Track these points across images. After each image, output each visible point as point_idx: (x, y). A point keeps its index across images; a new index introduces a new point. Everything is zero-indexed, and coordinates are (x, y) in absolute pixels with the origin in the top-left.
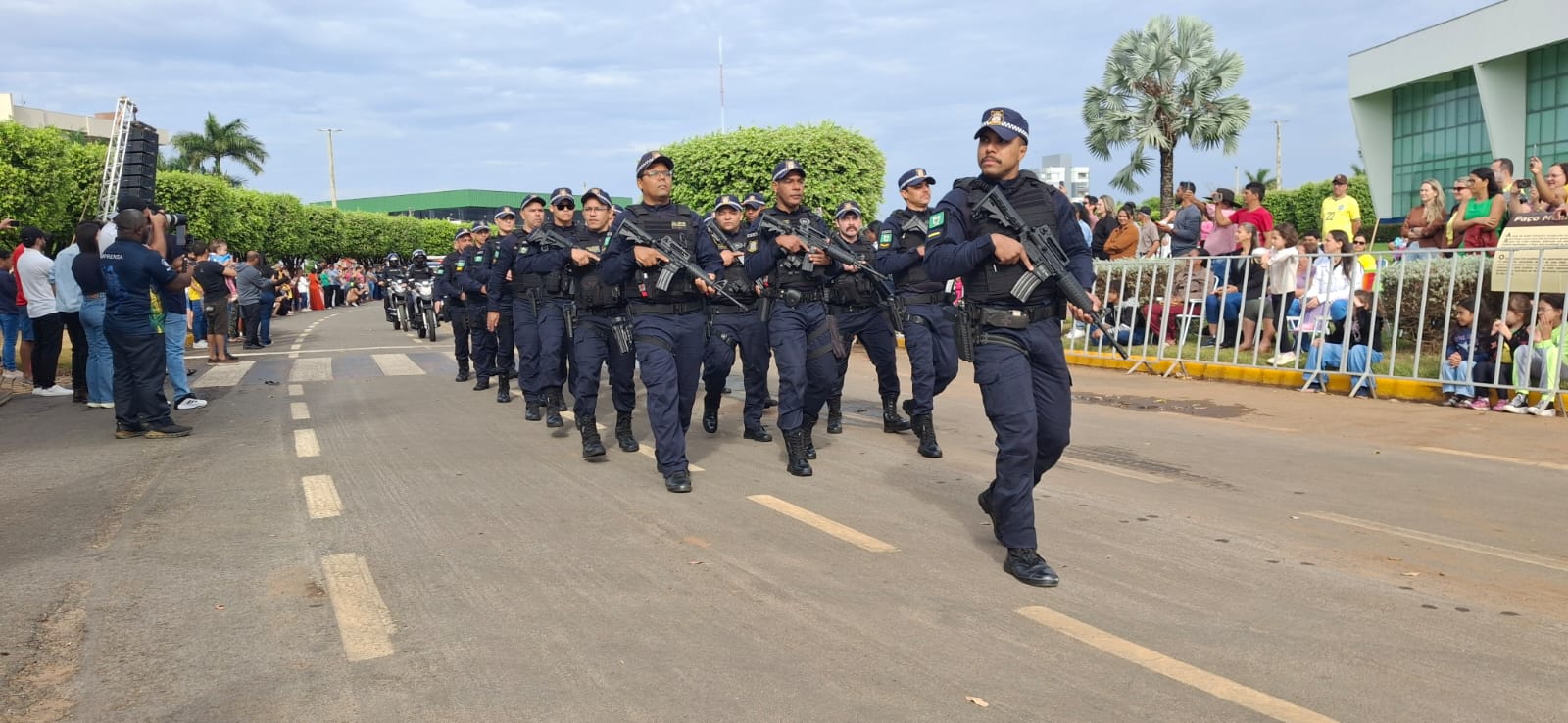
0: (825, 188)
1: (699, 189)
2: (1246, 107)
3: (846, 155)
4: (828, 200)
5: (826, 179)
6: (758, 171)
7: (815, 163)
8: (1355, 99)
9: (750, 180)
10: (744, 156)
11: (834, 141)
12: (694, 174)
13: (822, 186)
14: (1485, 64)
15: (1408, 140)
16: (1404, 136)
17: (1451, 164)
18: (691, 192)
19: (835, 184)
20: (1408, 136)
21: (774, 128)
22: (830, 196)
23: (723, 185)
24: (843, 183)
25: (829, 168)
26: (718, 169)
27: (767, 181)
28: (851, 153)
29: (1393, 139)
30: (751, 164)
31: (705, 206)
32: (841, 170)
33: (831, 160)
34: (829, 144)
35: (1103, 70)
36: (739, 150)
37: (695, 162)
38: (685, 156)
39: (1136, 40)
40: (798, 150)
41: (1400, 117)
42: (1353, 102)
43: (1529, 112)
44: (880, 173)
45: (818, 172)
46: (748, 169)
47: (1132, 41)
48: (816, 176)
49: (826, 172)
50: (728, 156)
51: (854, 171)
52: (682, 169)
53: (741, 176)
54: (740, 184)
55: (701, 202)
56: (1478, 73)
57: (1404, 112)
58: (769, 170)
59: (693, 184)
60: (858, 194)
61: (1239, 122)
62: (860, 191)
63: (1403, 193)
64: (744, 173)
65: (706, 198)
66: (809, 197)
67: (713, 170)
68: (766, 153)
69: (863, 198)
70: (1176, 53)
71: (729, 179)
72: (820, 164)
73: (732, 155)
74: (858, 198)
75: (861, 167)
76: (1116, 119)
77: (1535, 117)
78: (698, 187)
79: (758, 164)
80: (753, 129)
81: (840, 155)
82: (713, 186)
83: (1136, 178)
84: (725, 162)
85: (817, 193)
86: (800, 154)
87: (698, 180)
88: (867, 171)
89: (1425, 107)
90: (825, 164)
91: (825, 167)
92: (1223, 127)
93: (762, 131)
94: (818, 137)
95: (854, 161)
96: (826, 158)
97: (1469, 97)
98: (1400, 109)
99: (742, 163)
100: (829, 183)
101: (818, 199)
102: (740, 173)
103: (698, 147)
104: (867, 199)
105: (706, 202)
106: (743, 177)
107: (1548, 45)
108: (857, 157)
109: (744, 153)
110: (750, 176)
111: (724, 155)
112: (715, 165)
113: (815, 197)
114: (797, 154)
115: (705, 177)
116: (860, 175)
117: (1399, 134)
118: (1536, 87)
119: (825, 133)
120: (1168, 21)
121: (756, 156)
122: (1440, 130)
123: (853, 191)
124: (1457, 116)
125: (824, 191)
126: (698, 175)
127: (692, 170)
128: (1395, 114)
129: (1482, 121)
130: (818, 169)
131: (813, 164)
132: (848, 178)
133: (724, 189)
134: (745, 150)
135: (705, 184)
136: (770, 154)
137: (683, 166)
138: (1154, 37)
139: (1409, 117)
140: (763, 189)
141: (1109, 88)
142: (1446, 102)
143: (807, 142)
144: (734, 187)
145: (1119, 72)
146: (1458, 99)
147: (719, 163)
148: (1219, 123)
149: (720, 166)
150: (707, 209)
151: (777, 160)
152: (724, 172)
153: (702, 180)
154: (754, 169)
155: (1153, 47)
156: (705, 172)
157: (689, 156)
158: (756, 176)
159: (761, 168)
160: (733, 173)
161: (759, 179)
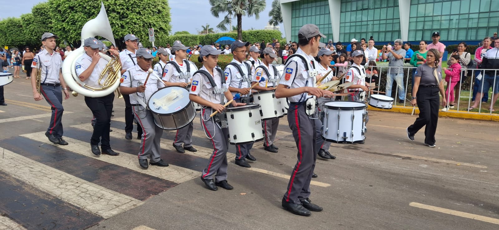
3: (161, 5)
8: (282, 4)
9: (118, 13)
12: (88, 8)
15: (297, 19)
16: (296, 17)
18: (86, 17)
19: (158, 18)
20: (297, 17)
24: (160, 18)
25: (154, 10)
29: (292, 18)
33: (155, 7)
41: (294, 11)
43: (341, 12)
45: (150, 12)
46: (118, 7)
48: (150, 13)
53: (114, 11)
57: (296, 9)
58: (128, 9)
63: (295, 36)
64: (115, 9)
66: (147, 23)
79: (123, 5)
83: (226, 26)
84: (107, 3)
85: (151, 21)
87: (91, 11)
89: (300, 9)
97: (325, 5)
98: (294, 8)
114: (142, 3)
115: (94, 10)
117: (294, 17)
118: (344, 4)
122: (309, 16)
124: (316, 12)
128: (292, 10)
129: (329, 14)
137: (81, 3)
139: (298, 11)
142: (312, 7)
144: (110, 16)
146: (316, 6)
151: (132, 4)
153: (92, 11)
154: (120, 7)
158: (122, 11)
159: (124, 8)
160: (110, 9)
161: (123, 14)
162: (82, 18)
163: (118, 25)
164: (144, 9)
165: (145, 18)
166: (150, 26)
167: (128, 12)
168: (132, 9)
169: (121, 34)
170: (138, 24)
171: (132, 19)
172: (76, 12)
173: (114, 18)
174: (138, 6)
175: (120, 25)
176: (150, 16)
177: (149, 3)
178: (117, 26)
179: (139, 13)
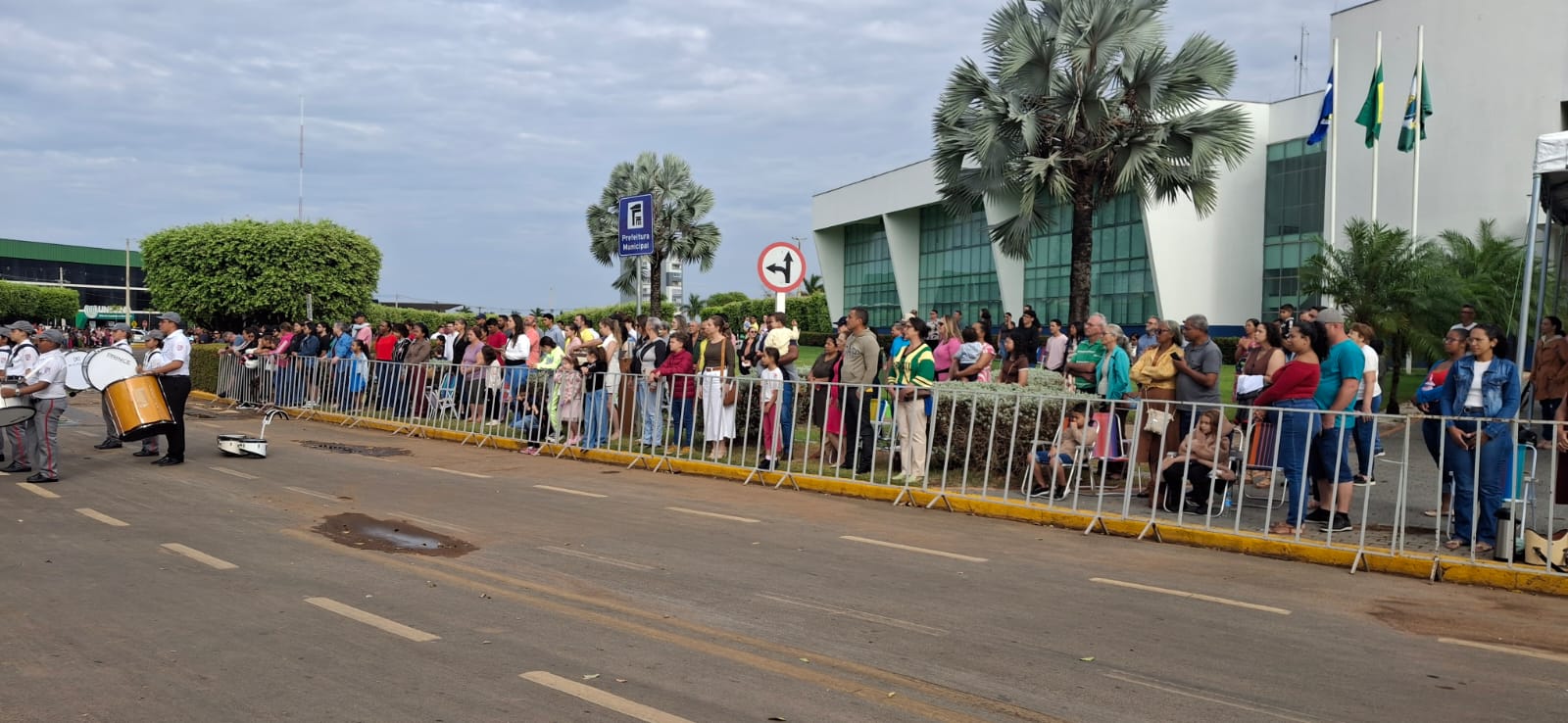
0: (317, 277)
1: (194, 271)
2: (717, 234)
3: (338, 251)
4: (319, 288)
5: (317, 270)
6: (251, 259)
7: (308, 256)
8: (817, 231)
9: (244, 267)
10: (238, 245)
11: (326, 238)
12: (189, 257)
13: (313, 276)
14: (890, 215)
15: (854, 267)
16: (851, 264)
17: (878, 288)
19: (327, 275)
20: (853, 264)
21: (270, 223)
22: (321, 285)
23: (217, 269)
24: (335, 274)
25: (321, 260)
26: (212, 255)
27: (260, 269)
28: (342, 249)
30: (245, 253)
31: (199, 286)
32: (333, 263)
33: (323, 254)
34: (321, 241)
35: (601, 193)
36: (233, 239)
37: (190, 248)
38: (182, 241)
39: (629, 171)
40: (291, 243)
42: (815, 235)
43: (921, 254)
44: (374, 267)
45: (309, 264)
46: (241, 256)
47: (624, 170)
48: (308, 267)
49: (318, 264)
50: (223, 244)
51: (346, 265)
52: (177, 253)
53: (234, 262)
54: (232, 270)
55: (195, 284)
56: (886, 221)
57: (852, 245)
58: (262, 259)
59: (188, 267)
60: (349, 284)
61: (711, 246)
62: (352, 282)
64: (237, 260)
65: (200, 280)
67: (208, 256)
68: (259, 244)
69: (354, 288)
70: (661, 185)
71: (223, 265)
72: (312, 257)
73: (226, 244)
74: (349, 288)
75: (352, 262)
76: (611, 234)
77: (924, 257)
78: (192, 269)
79: (252, 253)
80: (250, 222)
81: (332, 250)
82: (207, 270)
84: (220, 250)
85: (308, 281)
86: (293, 247)
87: (193, 264)
88: (360, 265)
89: (857, 244)
90: (317, 257)
91: (316, 260)
92: (696, 249)
93: (258, 224)
94: (312, 233)
95: (346, 256)
96: (317, 251)
98: (849, 242)
99: (236, 251)
100: (321, 274)
101: (310, 287)
102: (234, 259)
103: (194, 234)
104: (359, 290)
105: (200, 283)
106: (237, 264)
107: (928, 205)
108: (348, 252)
109: (237, 242)
110: (243, 263)
111: (219, 243)
112: (209, 252)
113: (306, 284)
115: (199, 262)
116: (351, 268)
117: (849, 262)
118: (925, 235)
119: (318, 231)
120: (655, 157)
121: (249, 246)
123: (344, 281)
125: (316, 280)
126: (193, 259)
127: (188, 254)
128: (846, 246)
129: (889, 259)
130: (309, 261)
131: (304, 256)
132: (339, 270)
133: (218, 273)
134: (239, 240)
135: (199, 267)
136: (263, 245)
137: (179, 250)
138: (644, 169)
139: (854, 248)
140: (257, 275)
141: (607, 207)
143: (300, 238)
145: (613, 195)
147: (213, 250)
148: (692, 246)
149: (214, 252)
150: (200, 290)
151: (270, 251)
152: (218, 258)
153: (197, 264)
154: (248, 257)
155: (643, 177)
156: (200, 257)
157: (185, 241)
160: (227, 259)
161: (253, 267)
162: (181, 275)
163: (243, 289)
164: (296, 258)
165: (297, 276)
166: (307, 288)
167: (262, 265)
168: (270, 257)
169: (250, 304)
170: (281, 286)
171: (269, 277)
172: (173, 265)
173: (234, 276)
174: (281, 253)
175: (245, 288)
176: (307, 272)
177: (307, 248)
178: (240, 291)
179: (284, 266)
